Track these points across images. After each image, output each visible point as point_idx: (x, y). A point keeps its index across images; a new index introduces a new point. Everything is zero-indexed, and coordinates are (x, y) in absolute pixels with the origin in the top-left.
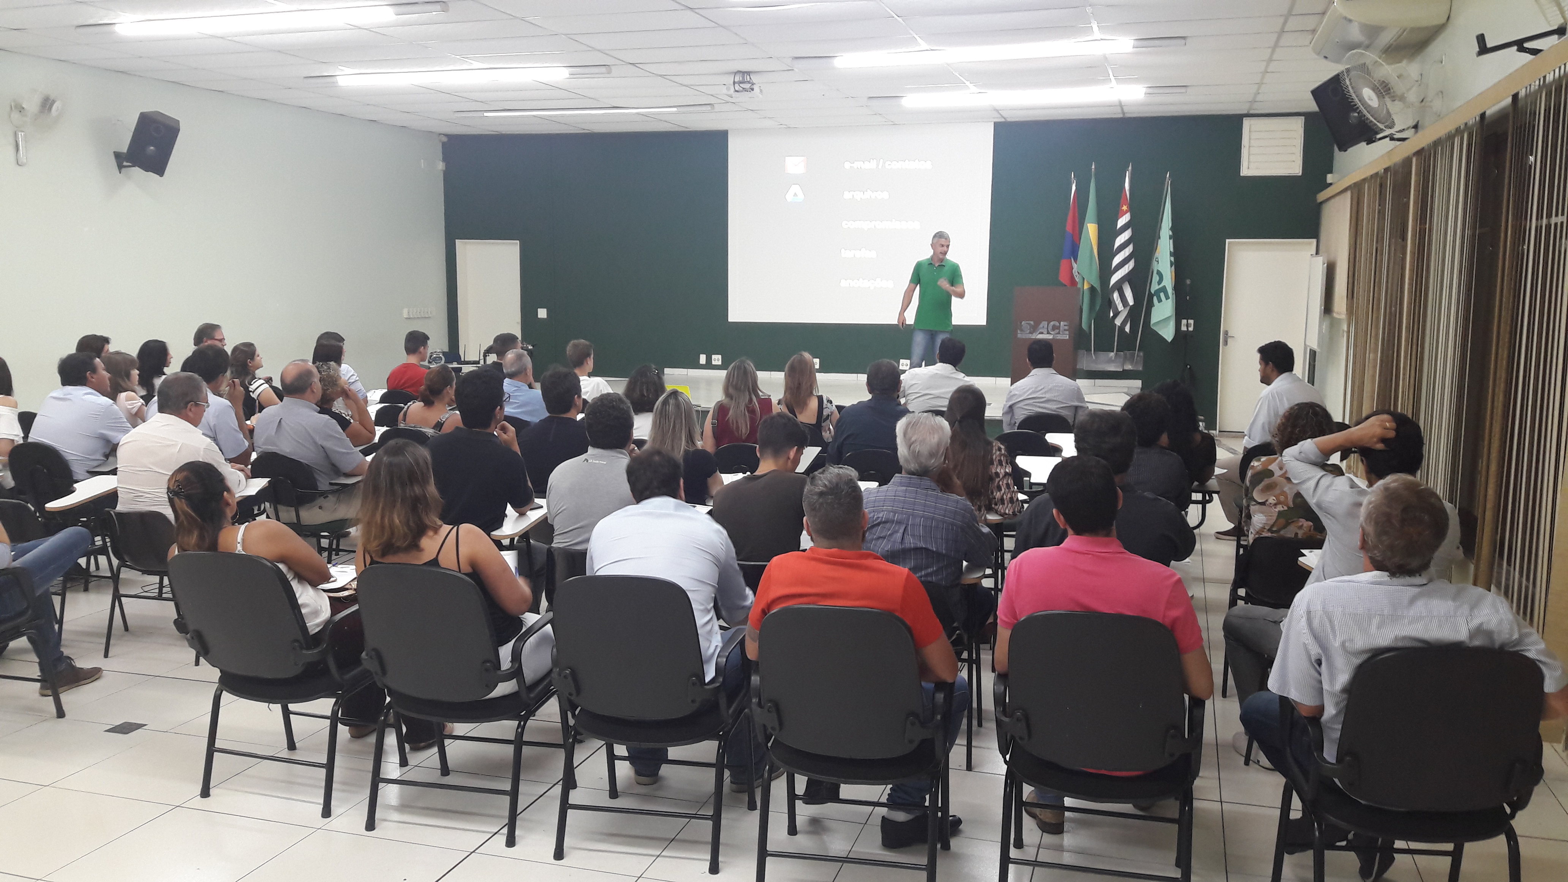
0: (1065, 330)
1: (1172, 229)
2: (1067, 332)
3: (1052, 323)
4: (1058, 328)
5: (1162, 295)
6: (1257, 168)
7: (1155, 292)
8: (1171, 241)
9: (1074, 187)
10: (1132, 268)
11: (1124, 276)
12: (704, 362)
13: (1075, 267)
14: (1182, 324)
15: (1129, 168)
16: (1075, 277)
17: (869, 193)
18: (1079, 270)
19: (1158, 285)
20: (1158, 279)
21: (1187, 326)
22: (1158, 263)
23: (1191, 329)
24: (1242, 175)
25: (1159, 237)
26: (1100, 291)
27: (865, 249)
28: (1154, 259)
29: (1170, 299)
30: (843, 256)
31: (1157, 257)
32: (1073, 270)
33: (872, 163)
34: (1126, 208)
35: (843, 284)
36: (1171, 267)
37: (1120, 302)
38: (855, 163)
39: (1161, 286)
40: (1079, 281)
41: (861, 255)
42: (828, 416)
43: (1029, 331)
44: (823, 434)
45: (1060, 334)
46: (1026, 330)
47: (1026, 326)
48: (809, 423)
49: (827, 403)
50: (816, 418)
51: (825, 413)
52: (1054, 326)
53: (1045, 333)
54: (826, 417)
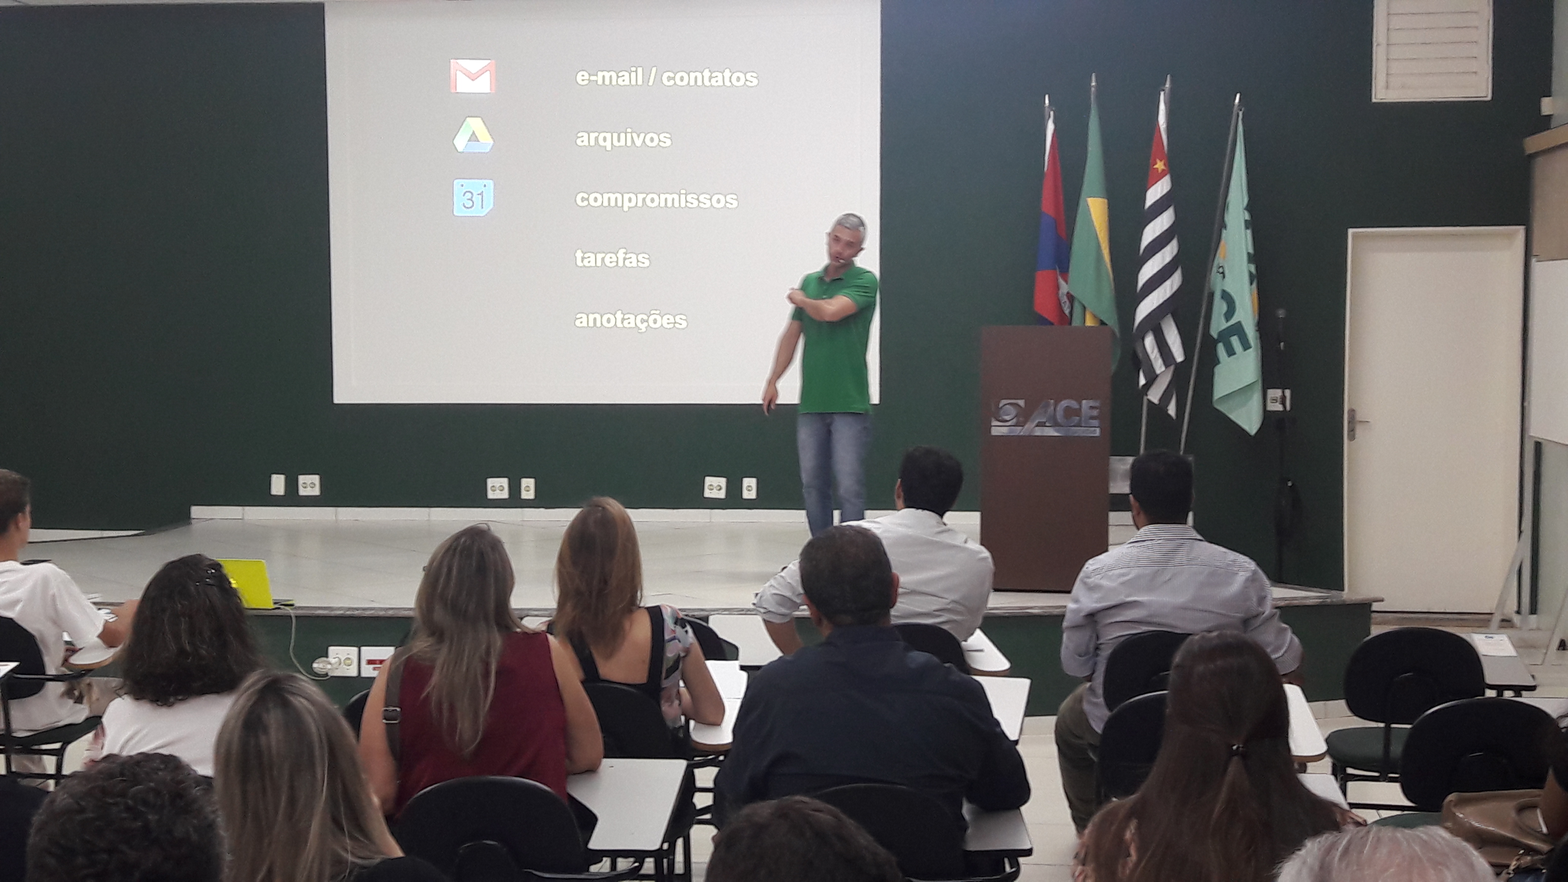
0: (1092, 418)
1: (1249, 208)
2: (1095, 422)
3: (1064, 403)
4: (1078, 412)
5: (1235, 341)
6: (1403, 87)
7: (1221, 334)
8: (1249, 232)
9: (1050, 127)
10: (1175, 288)
11: (1162, 304)
12: (281, 492)
13: (1064, 288)
14: (1274, 400)
15: (1165, 84)
16: (1065, 305)
17: (629, 135)
18: (1072, 293)
19: (1227, 321)
20: (1224, 307)
21: (1283, 403)
22: (1224, 277)
23: (1284, 406)
24: (1374, 100)
25: (1223, 225)
26: (1118, 334)
27: (624, 250)
28: (1214, 269)
29: (1250, 347)
30: (579, 263)
31: (1221, 265)
32: (1060, 292)
33: (633, 74)
34: (1163, 167)
35: (582, 321)
36: (1251, 284)
37: (1158, 356)
38: (599, 73)
39: (1232, 322)
40: (1071, 313)
41: (617, 262)
42: (678, 660)
43: (1015, 420)
44: (665, 707)
45: (1081, 427)
46: (1008, 419)
47: (1009, 409)
48: (630, 682)
49: (675, 627)
50: (646, 667)
51: (671, 651)
52: (1068, 409)
53: (1047, 424)
54: (671, 663)
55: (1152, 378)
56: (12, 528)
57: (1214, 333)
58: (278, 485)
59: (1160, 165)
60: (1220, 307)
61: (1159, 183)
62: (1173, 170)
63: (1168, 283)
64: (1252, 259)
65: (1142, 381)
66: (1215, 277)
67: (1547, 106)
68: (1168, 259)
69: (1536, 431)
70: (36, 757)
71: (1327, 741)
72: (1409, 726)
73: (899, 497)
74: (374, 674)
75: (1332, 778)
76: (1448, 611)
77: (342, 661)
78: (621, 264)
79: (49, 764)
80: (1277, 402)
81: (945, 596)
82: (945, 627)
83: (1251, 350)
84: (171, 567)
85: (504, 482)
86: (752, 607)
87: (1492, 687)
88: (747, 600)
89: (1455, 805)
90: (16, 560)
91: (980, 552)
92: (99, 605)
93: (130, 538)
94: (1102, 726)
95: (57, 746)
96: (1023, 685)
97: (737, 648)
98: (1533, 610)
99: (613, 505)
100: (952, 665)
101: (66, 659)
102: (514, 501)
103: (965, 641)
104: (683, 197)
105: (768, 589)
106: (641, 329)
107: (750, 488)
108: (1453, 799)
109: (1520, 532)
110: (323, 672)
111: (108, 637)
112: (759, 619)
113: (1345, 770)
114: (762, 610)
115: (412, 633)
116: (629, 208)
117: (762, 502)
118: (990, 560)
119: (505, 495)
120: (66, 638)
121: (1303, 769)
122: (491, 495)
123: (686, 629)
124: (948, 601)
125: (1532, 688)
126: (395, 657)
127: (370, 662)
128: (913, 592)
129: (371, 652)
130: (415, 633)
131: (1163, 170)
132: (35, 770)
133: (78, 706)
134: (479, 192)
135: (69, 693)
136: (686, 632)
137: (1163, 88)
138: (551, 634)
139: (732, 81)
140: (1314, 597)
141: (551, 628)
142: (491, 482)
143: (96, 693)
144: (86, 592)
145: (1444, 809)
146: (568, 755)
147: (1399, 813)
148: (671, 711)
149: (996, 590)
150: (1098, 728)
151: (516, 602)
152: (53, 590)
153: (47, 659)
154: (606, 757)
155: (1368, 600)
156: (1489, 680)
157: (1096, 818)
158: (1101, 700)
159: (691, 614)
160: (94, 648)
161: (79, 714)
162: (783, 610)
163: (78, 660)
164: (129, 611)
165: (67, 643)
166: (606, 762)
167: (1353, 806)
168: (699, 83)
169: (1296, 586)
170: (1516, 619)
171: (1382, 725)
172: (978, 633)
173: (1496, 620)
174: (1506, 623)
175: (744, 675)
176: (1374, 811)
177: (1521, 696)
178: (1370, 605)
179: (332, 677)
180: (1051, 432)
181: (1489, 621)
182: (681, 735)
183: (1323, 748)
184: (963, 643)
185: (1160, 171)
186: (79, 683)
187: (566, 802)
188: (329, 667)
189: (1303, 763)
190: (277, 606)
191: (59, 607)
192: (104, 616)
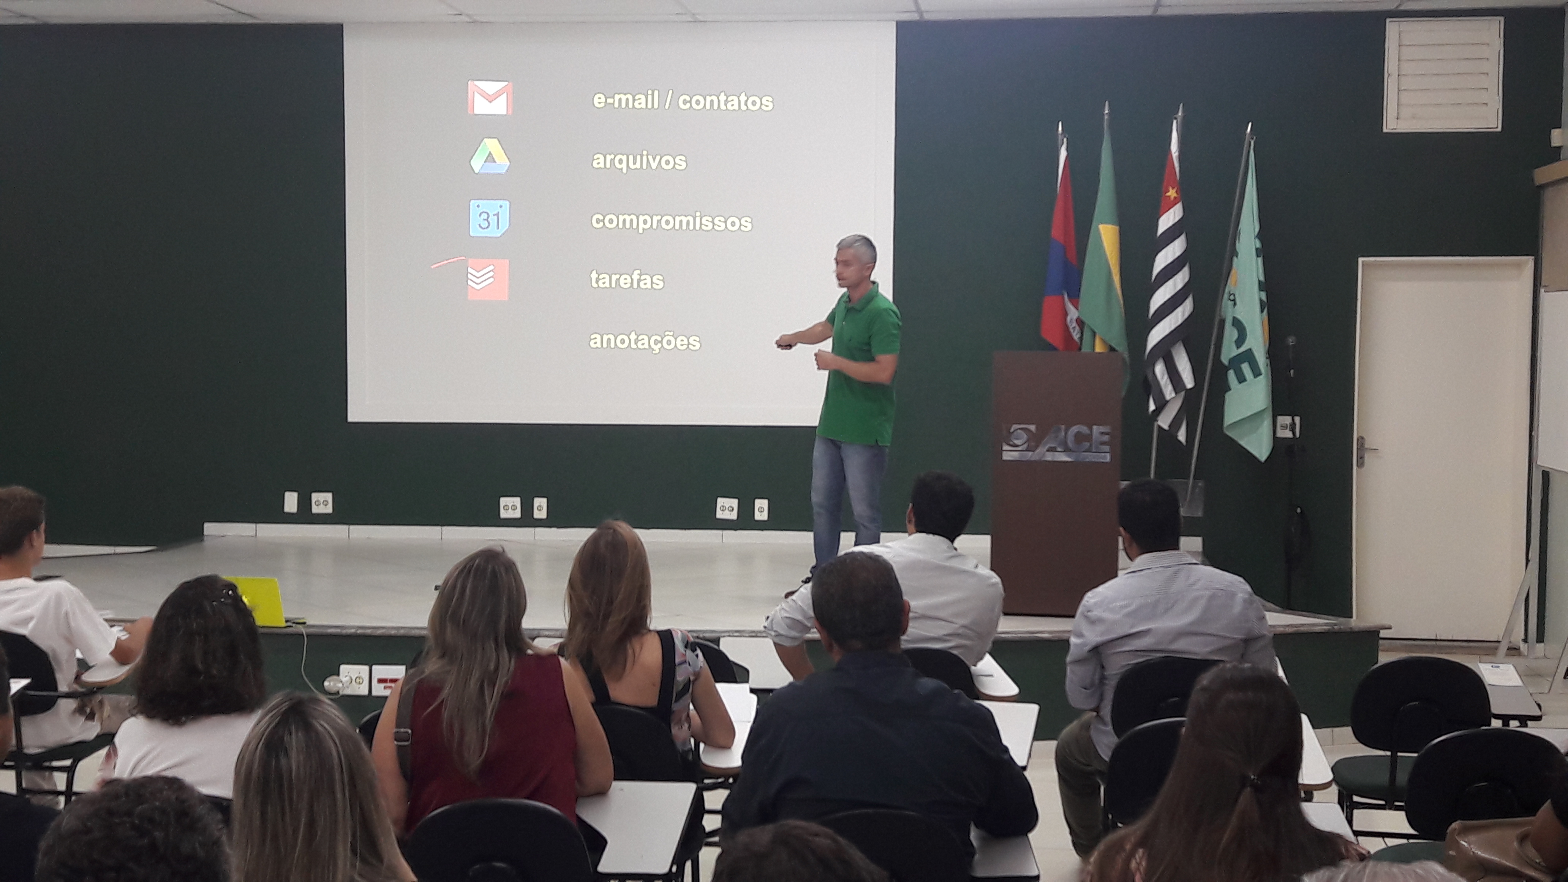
0: (1103, 443)
1: (1260, 236)
2: (1107, 448)
3: (1075, 429)
4: (1088, 438)
5: (1246, 368)
6: (1414, 117)
7: (1230, 361)
8: (1260, 260)
9: (1063, 154)
10: (1187, 315)
11: (1175, 330)
12: (294, 509)
13: (1073, 313)
14: (1284, 427)
15: (1178, 112)
16: (1074, 331)
17: (645, 158)
18: (1083, 318)
19: (1238, 347)
20: (1235, 335)
21: (1293, 430)
22: (1235, 304)
23: (1294, 434)
24: (1385, 130)
25: (1234, 253)
26: (1127, 359)
27: (639, 272)
28: (1226, 296)
29: (1260, 374)
30: (595, 285)
31: (1231, 293)
32: (1069, 319)
33: (650, 97)
34: (1175, 195)
35: (596, 341)
36: (1262, 311)
37: (1169, 382)
38: (616, 95)
39: (1243, 349)
40: (1081, 338)
41: (632, 283)
42: (688, 684)
43: (1026, 445)
44: (675, 730)
45: (1091, 452)
46: (1020, 444)
47: (1020, 434)
48: (640, 705)
49: (685, 651)
50: (657, 690)
51: (681, 676)
52: (1078, 435)
53: (1059, 449)
54: (681, 687)
55: (1162, 404)
56: (26, 542)
57: (1225, 360)
58: (291, 502)
59: (1172, 193)
60: (1230, 334)
61: (1172, 211)
62: (1185, 198)
63: (1179, 310)
64: (1262, 286)
65: (1152, 407)
66: (1226, 303)
67: (1557, 137)
68: (1180, 286)
69: (1544, 460)
70: (47, 773)
71: (1333, 769)
72: (1415, 755)
73: (910, 522)
74: (387, 693)
75: (1338, 807)
76: (1455, 638)
77: (354, 679)
78: (635, 286)
79: (60, 781)
80: (1286, 429)
81: (954, 620)
82: (955, 652)
83: (1261, 377)
84: (186, 587)
85: (517, 501)
86: (762, 629)
87: (1497, 717)
88: (759, 624)
89: (1459, 834)
90: (28, 575)
91: (989, 578)
92: (112, 622)
93: (141, 554)
94: (1110, 754)
95: (68, 763)
96: (1032, 710)
97: (748, 672)
98: (1540, 639)
99: (623, 527)
100: (961, 691)
101: (78, 678)
102: (527, 520)
103: (975, 665)
104: (698, 219)
105: (782, 610)
106: (655, 350)
107: (761, 509)
108: (1457, 827)
109: (1528, 561)
110: (334, 690)
111: (121, 654)
112: (768, 644)
113: (1352, 798)
114: (773, 634)
115: (424, 654)
116: (644, 229)
117: (774, 523)
118: (1001, 586)
119: (517, 514)
120: (79, 655)
121: (1309, 798)
122: (504, 514)
123: (696, 653)
124: (957, 626)
125: (1538, 718)
126: (408, 678)
127: (381, 681)
128: (924, 617)
129: (381, 671)
130: (428, 653)
131: (1175, 198)
132: (46, 786)
133: (90, 723)
134: (496, 212)
135: (80, 710)
136: (697, 656)
137: (1175, 116)
138: (563, 656)
139: (748, 105)
140: (1323, 625)
141: (562, 649)
142: (503, 501)
143: (107, 710)
144: (97, 608)
145: (1448, 837)
146: (578, 778)
147: (1404, 841)
148: (680, 733)
149: (1006, 614)
150: (1106, 755)
151: (528, 623)
152: (66, 606)
153: (59, 676)
154: (615, 779)
155: (1375, 627)
156: (1495, 710)
157: (1101, 846)
158: (1110, 728)
159: (701, 636)
160: (105, 665)
161: (91, 731)
162: (794, 634)
163: (90, 677)
164: (144, 630)
165: (79, 660)
166: (616, 785)
167: (1357, 834)
168: (716, 106)
169: (1304, 613)
170: (1523, 647)
171: (1389, 753)
172: (988, 658)
173: (1503, 648)
174: (1513, 651)
175: (754, 698)
176: (1380, 839)
177: (1526, 726)
178: (1379, 632)
179: (343, 696)
180: (1064, 458)
181: (1496, 649)
182: (690, 757)
183: (1330, 776)
184: (973, 668)
185: (1172, 198)
186: (91, 701)
187: (574, 823)
188: (340, 685)
189: (1309, 793)
190: (289, 624)
191: (73, 624)
192: (117, 633)
